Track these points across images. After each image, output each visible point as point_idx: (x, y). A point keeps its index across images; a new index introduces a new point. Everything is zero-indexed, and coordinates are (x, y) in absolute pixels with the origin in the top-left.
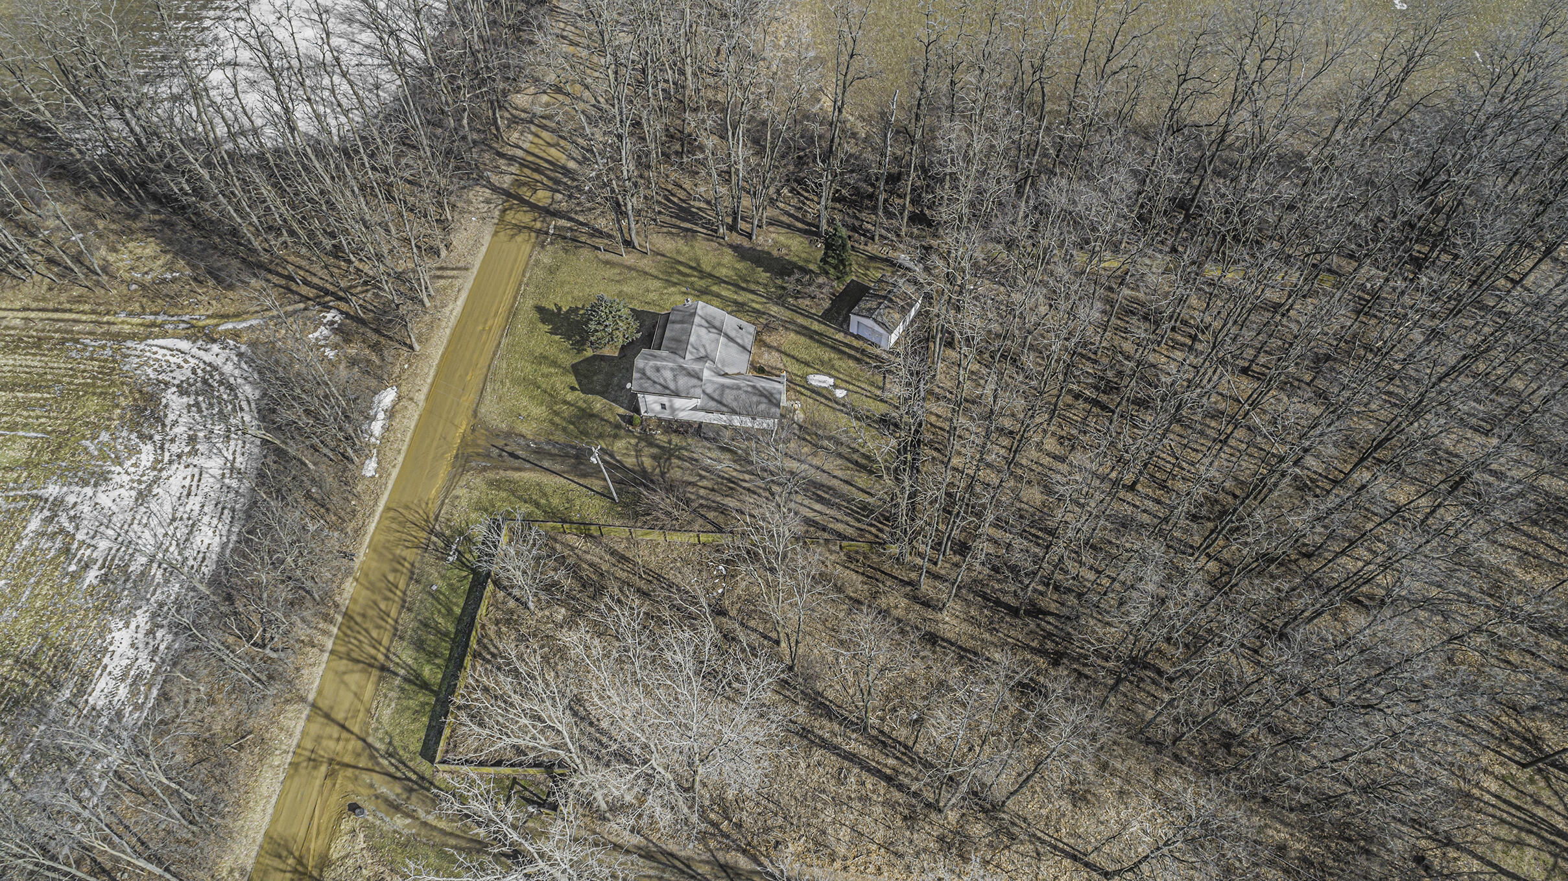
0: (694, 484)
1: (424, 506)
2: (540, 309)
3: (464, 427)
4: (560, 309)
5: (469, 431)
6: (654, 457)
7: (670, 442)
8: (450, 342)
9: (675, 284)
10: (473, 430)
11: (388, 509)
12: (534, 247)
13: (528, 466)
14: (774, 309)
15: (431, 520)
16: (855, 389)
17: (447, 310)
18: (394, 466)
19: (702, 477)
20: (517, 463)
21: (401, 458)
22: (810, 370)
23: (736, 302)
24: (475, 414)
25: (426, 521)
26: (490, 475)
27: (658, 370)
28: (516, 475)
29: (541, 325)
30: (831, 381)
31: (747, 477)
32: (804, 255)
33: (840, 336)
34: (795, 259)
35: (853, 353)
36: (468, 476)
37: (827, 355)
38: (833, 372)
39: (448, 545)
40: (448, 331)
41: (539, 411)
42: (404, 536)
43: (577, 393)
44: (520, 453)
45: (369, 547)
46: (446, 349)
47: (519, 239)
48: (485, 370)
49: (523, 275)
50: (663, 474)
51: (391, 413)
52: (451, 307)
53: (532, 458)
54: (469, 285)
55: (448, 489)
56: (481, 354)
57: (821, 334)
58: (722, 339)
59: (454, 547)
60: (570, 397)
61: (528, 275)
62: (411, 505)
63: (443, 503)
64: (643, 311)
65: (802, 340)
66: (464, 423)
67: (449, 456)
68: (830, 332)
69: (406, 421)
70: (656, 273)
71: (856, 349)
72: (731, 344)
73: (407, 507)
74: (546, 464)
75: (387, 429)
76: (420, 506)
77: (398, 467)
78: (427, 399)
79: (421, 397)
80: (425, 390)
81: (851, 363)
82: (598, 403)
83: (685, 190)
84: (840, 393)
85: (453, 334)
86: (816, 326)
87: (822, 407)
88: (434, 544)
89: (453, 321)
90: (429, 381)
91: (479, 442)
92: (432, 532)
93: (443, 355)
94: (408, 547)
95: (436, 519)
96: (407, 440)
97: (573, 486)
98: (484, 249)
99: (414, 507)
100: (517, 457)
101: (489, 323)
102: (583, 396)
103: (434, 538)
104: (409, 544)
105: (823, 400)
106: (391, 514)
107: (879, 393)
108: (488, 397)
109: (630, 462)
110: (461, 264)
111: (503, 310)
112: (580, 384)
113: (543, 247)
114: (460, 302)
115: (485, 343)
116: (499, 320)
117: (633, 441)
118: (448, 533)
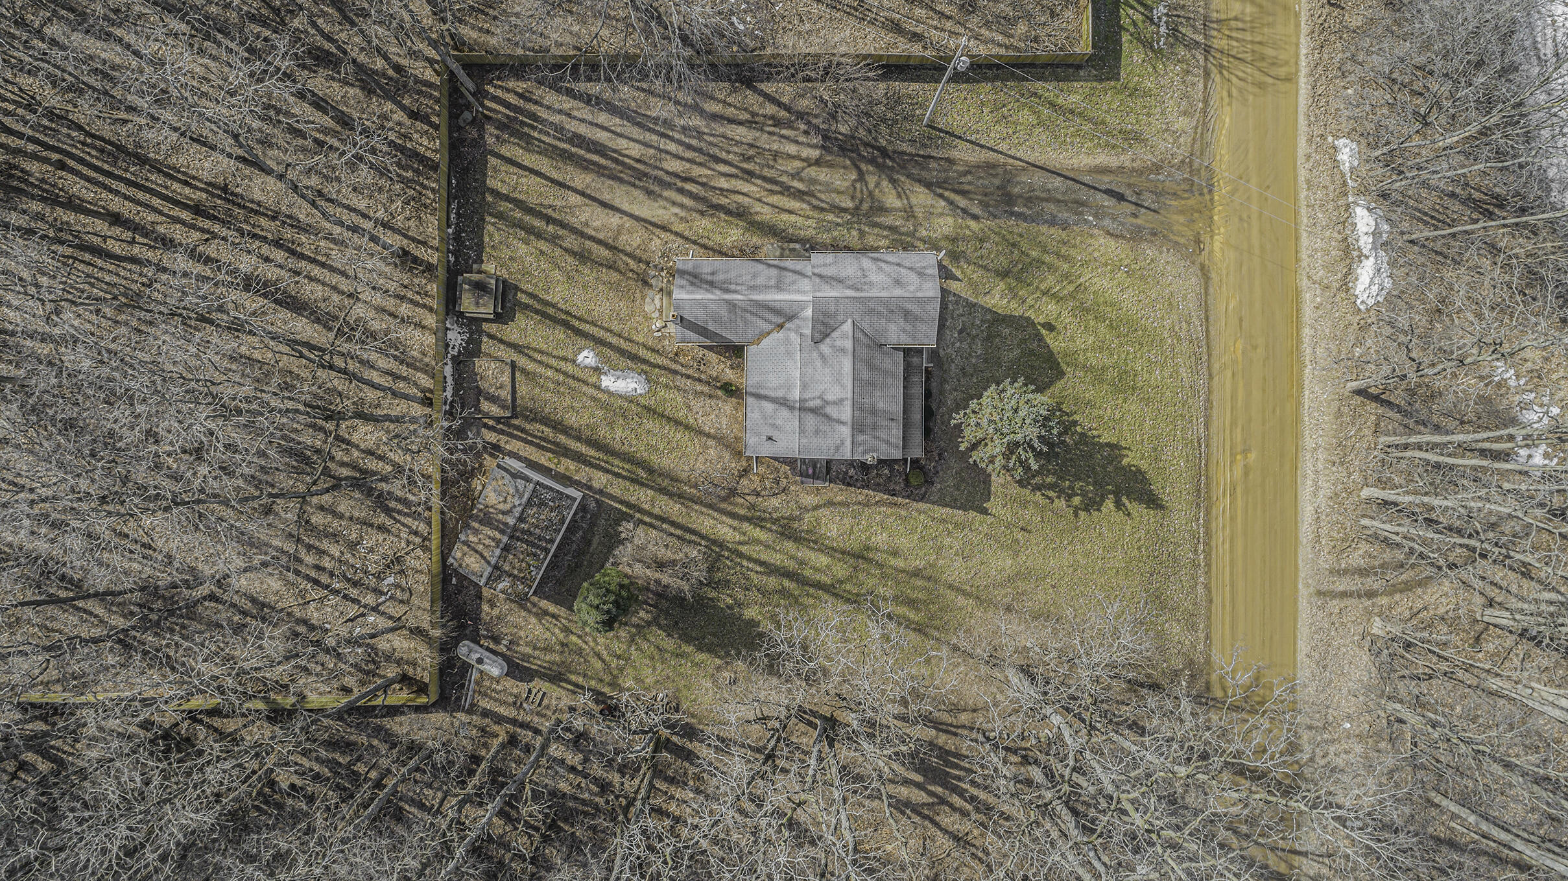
0: (810, 163)
1: (1235, 92)
2: (1153, 501)
3: (1217, 246)
4: (1118, 505)
5: (1205, 238)
6: (882, 210)
7: (862, 234)
8: (1298, 420)
9: (917, 573)
10: (1198, 241)
11: (1290, 79)
12: (1208, 661)
13: (1086, 179)
14: (725, 531)
15: (1214, 70)
16: (562, 365)
17: (1326, 488)
18: (1308, 157)
19: (796, 175)
20: (1105, 181)
21: (1303, 174)
22: (643, 402)
23: (797, 538)
24: (1205, 272)
25: (1221, 66)
26: (1146, 157)
27: (898, 282)
28: (1103, 158)
29: (1144, 465)
30: (607, 382)
31: (723, 183)
32: (687, 668)
33: (600, 479)
34: (701, 656)
35: (574, 445)
36: (1181, 153)
37: (617, 436)
38: (603, 397)
39: (1174, 30)
40: (1309, 443)
41: (1098, 282)
42: (1248, 37)
43: (1041, 319)
44: (1108, 202)
45: (1297, 15)
46: (1299, 404)
47: (1244, 678)
48: (1216, 366)
49: (1207, 587)
50: (861, 177)
51: (1349, 254)
52: (1321, 499)
53: (1084, 194)
54: (1305, 553)
55: (1204, 126)
56: (1234, 397)
57: (635, 481)
58: (795, 395)
59: (1163, 30)
60: (1050, 309)
61: (1200, 589)
62: (1257, 90)
63: (1206, 101)
64: (964, 508)
65: (666, 462)
66: (1218, 254)
67: (1222, 191)
68: (617, 488)
69: (1319, 244)
70: (961, 601)
71: (566, 452)
72: (780, 394)
73: (1261, 85)
74: (1057, 182)
75: (1345, 222)
76: (1240, 90)
77: (1301, 159)
78: (1298, 292)
79: (1310, 298)
80: (1308, 312)
81: (572, 420)
82: (997, 299)
83: (945, 831)
84: (587, 357)
85: (1298, 436)
86: (643, 497)
87: (615, 325)
88: (1196, 31)
89: (1308, 466)
90: (1307, 331)
91: (1182, 219)
92: (1207, 50)
93: (1301, 387)
94: (1236, 19)
95: (1207, 74)
96: (1303, 211)
97: (1003, 147)
98: (1303, 647)
99: (1250, 88)
100: (1109, 192)
101: (1238, 471)
102: (1030, 313)
103: (1200, 38)
104: (1233, 24)
105: (615, 340)
106: (1282, 72)
107: (522, 361)
108: (1191, 305)
109: (921, 197)
110: (1335, 605)
111: (1222, 504)
112: (1041, 339)
113: (1191, 663)
114: (1307, 512)
115: (1234, 423)
116: (1225, 474)
117: (923, 233)
118: (1182, 52)
